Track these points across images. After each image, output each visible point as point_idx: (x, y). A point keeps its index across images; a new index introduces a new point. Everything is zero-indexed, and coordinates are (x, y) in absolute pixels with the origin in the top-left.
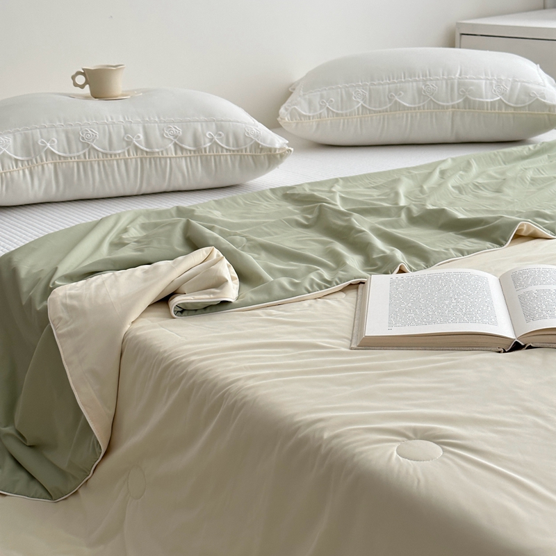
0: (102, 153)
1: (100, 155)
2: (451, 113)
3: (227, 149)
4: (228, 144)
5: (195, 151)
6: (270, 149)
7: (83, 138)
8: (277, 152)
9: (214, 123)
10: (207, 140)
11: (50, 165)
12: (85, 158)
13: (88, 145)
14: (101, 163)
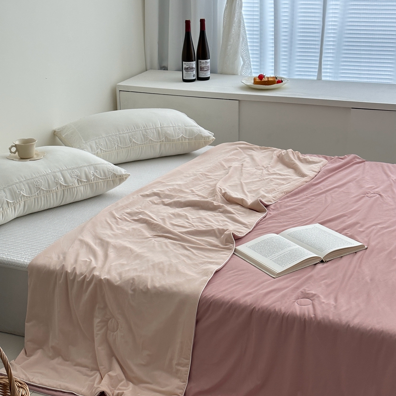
1: (45, 192)
2: (160, 144)
3: (101, 179)
4: (101, 176)
5: (87, 182)
7: (36, 185)
9: (92, 166)
10: (92, 176)
12: (38, 195)
13: (39, 188)
14: (45, 196)
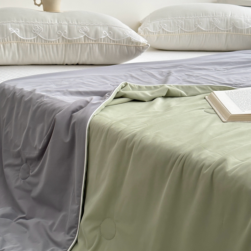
0: (44, 40)
1: (43, 41)
2: (226, 34)
3: (113, 41)
4: (114, 38)
5: (95, 41)
6: (137, 43)
7: (34, 31)
8: (141, 45)
9: (107, 27)
10: (103, 35)
11: (15, 43)
12: (35, 42)
13: (37, 34)
14: (43, 45)
